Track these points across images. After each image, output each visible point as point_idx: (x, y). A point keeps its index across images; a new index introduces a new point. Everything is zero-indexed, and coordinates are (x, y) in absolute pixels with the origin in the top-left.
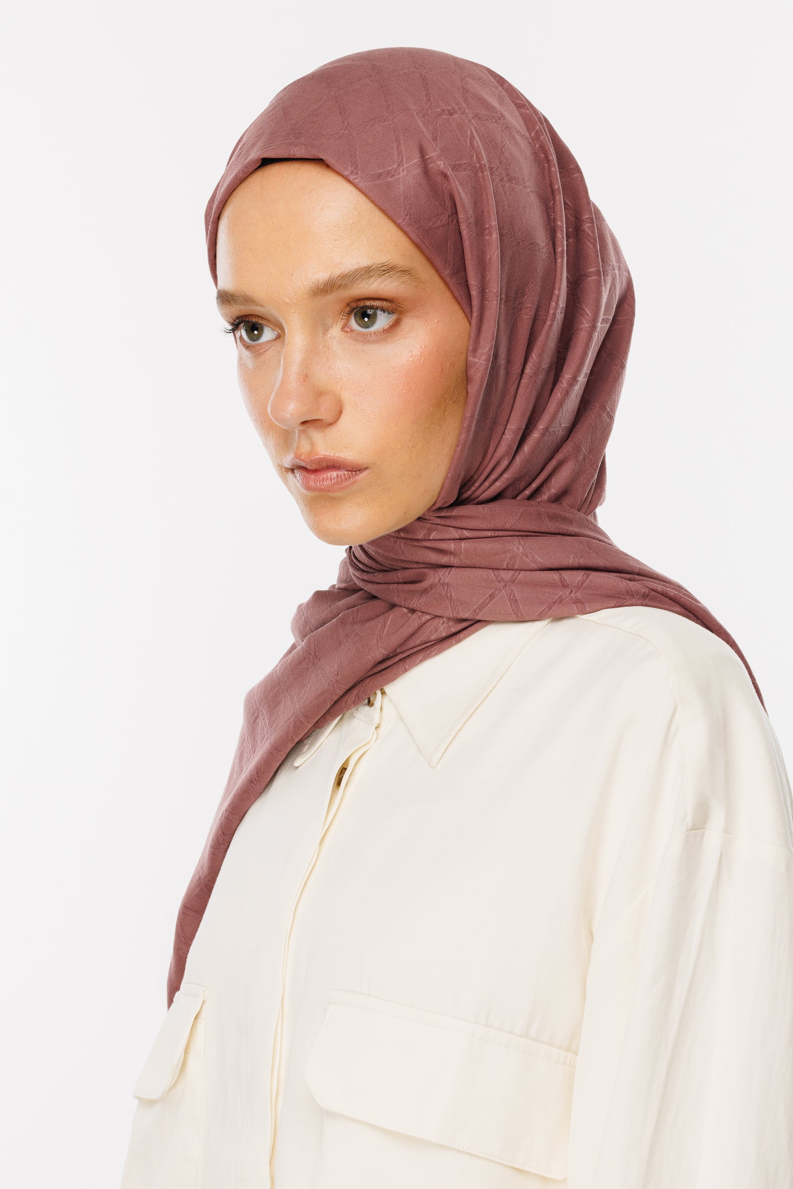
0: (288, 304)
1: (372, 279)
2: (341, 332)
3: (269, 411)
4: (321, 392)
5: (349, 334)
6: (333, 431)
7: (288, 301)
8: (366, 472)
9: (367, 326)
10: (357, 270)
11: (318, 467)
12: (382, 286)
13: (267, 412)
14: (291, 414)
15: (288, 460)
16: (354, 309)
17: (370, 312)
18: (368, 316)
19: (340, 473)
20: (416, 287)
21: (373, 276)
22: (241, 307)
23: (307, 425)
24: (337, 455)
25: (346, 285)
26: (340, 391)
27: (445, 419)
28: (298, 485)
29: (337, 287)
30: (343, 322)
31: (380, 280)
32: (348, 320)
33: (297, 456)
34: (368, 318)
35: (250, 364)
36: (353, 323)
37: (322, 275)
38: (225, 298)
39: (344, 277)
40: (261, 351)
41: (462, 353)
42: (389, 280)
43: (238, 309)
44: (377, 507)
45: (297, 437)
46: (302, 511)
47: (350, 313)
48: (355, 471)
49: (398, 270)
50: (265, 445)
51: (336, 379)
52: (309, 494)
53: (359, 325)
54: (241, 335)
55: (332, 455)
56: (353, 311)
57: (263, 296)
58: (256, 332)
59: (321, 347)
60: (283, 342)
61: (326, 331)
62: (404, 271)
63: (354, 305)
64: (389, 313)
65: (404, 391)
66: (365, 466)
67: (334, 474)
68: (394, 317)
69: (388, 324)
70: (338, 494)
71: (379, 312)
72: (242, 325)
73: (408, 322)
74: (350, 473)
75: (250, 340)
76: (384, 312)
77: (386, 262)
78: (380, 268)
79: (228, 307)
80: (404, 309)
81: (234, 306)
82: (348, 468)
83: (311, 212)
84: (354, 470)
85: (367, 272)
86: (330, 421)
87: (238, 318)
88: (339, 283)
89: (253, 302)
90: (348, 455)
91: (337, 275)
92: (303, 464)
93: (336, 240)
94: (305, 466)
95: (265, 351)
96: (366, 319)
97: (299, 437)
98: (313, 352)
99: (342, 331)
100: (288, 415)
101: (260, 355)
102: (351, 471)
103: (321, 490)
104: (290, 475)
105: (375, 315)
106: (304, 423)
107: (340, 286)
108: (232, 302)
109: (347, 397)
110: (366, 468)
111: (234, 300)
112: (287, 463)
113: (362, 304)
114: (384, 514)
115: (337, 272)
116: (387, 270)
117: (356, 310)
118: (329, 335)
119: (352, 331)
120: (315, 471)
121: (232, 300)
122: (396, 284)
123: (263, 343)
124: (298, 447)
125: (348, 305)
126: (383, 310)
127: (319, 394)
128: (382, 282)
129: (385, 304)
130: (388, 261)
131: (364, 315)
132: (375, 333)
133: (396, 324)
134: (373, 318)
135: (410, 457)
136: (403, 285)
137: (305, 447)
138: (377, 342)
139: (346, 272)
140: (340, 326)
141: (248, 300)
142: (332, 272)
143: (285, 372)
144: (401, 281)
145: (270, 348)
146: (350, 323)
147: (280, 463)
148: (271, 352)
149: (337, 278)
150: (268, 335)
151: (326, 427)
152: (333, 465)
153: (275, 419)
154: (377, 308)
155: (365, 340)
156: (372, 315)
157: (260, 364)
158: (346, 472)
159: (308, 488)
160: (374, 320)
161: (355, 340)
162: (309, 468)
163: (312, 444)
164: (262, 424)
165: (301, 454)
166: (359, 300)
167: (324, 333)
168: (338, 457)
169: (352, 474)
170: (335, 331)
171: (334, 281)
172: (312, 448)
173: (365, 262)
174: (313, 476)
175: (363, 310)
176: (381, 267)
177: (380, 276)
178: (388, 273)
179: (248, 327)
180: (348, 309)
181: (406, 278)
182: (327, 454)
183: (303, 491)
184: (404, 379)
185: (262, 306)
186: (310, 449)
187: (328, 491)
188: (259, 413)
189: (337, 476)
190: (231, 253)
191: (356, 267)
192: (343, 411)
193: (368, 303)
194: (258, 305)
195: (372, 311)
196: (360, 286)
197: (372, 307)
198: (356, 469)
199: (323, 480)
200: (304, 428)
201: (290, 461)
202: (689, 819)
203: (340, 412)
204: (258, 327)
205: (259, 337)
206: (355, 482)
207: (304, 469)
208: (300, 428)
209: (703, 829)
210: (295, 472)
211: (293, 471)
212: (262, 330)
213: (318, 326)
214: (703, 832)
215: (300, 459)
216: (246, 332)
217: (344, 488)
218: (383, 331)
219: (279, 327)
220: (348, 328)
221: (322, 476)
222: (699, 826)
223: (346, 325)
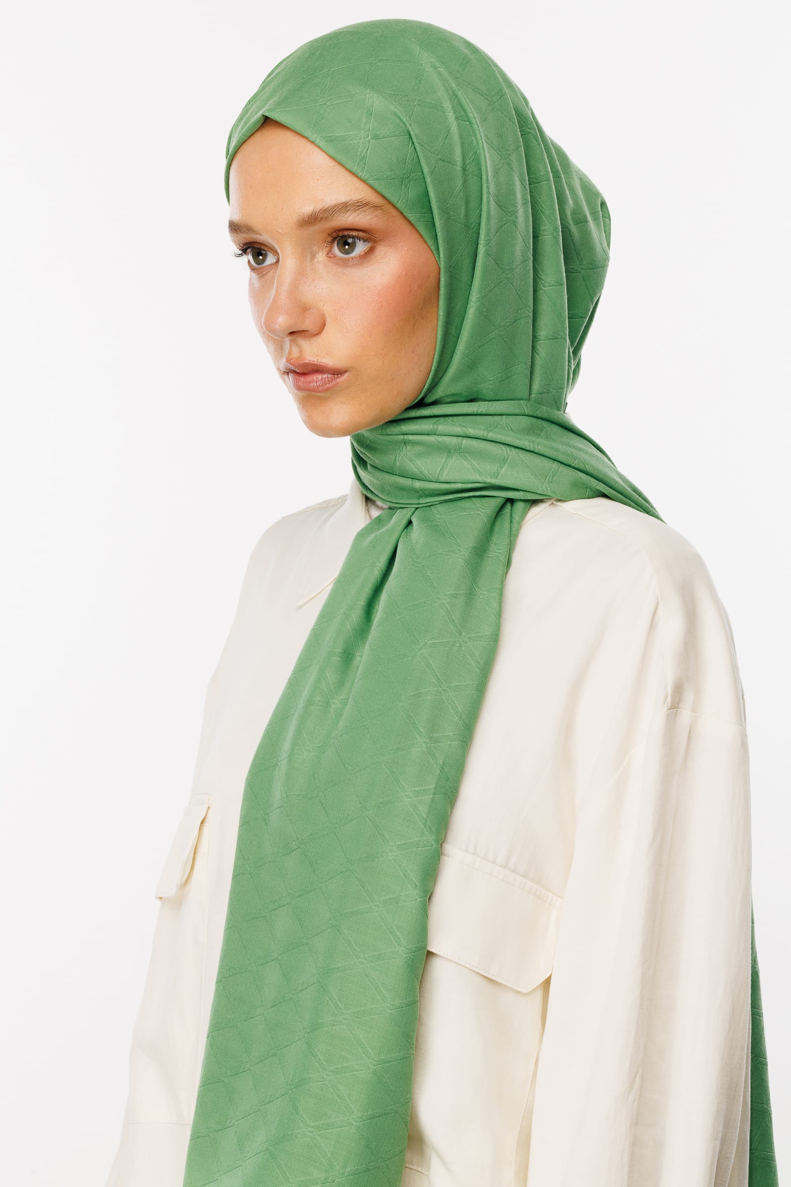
0: (280, 233)
1: (348, 214)
2: (325, 257)
4: (307, 308)
5: (332, 259)
6: (318, 340)
7: (280, 231)
8: (346, 375)
9: (347, 253)
10: (335, 205)
11: (305, 372)
12: (357, 219)
14: (280, 326)
16: (335, 238)
17: (350, 241)
18: (348, 244)
19: (325, 376)
20: (388, 220)
21: (349, 210)
22: (245, 235)
23: (296, 335)
24: (320, 360)
25: (327, 218)
26: (323, 307)
28: (293, 387)
29: (319, 219)
30: (327, 249)
31: (355, 214)
32: (332, 247)
33: (289, 361)
35: (257, 284)
36: (336, 250)
37: (308, 209)
38: (234, 227)
39: (325, 211)
40: (263, 273)
41: (429, 277)
42: (363, 214)
43: (244, 237)
45: (288, 345)
46: (298, 407)
48: (337, 375)
49: (372, 205)
51: (320, 296)
52: (301, 394)
53: (341, 252)
54: (249, 259)
55: (316, 360)
56: (334, 240)
58: (261, 257)
59: (308, 269)
60: (280, 266)
61: (313, 256)
62: (376, 207)
63: (335, 235)
64: (364, 242)
65: (377, 308)
66: (345, 370)
67: (320, 376)
68: (369, 245)
69: (364, 251)
70: (323, 394)
71: (357, 241)
72: (249, 250)
73: (381, 250)
74: (332, 375)
75: (257, 264)
76: (361, 241)
77: (361, 199)
80: (378, 239)
81: (240, 234)
82: (331, 372)
83: (299, 156)
85: (344, 207)
86: (316, 333)
87: (244, 244)
88: (321, 216)
89: (253, 231)
90: (328, 361)
91: (319, 210)
92: (293, 368)
94: (295, 369)
95: (268, 272)
96: (347, 247)
97: (290, 345)
98: (301, 274)
99: (327, 257)
100: (277, 327)
101: (263, 275)
102: (334, 374)
103: (309, 390)
105: (354, 243)
106: (292, 333)
107: (322, 218)
108: (239, 231)
109: (328, 309)
110: (346, 372)
113: (341, 234)
114: (363, 411)
115: (319, 206)
116: (360, 205)
117: (338, 239)
118: (316, 260)
119: (335, 256)
120: (304, 374)
121: (239, 229)
122: (369, 217)
123: (265, 267)
124: (290, 353)
125: (330, 235)
126: (359, 238)
127: (304, 309)
128: (357, 216)
129: (361, 234)
130: (363, 198)
131: (346, 243)
132: (353, 258)
133: (371, 251)
134: (352, 246)
136: (375, 219)
137: (295, 353)
138: (354, 266)
139: (327, 207)
140: (325, 253)
141: (249, 229)
142: (315, 207)
143: (277, 291)
144: (374, 215)
145: (271, 270)
146: (333, 250)
148: (272, 274)
150: (270, 259)
151: (312, 337)
152: (318, 369)
153: (269, 331)
154: (353, 237)
155: (345, 263)
156: (352, 243)
158: (329, 375)
159: (299, 388)
161: (336, 264)
162: (298, 371)
163: (301, 351)
165: (291, 359)
166: (340, 230)
167: (311, 258)
168: (320, 362)
169: (334, 377)
170: (321, 256)
171: (317, 214)
172: (301, 354)
173: (343, 198)
174: (302, 379)
175: (344, 239)
176: (356, 203)
177: (355, 210)
178: (362, 208)
179: (254, 252)
180: (330, 239)
181: (378, 212)
182: (312, 359)
183: (296, 391)
185: (260, 234)
186: (299, 355)
187: (315, 391)
189: (322, 378)
191: (335, 202)
192: (327, 324)
193: (346, 233)
196: (339, 218)
197: (350, 237)
198: (337, 373)
199: (310, 382)
200: (292, 338)
201: (284, 365)
202: (669, 700)
203: (324, 325)
204: (263, 252)
205: (263, 261)
206: (337, 383)
207: (294, 372)
208: (289, 338)
209: (677, 708)
210: (290, 374)
211: (288, 373)
212: (265, 256)
213: (306, 252)
214: (677, 711)
215: (290, 364)
216: (253, 257)
217: (328, 389)
218: (360, 257)
219: (275, 253)
220: (331, 254)
221: (309, 378)
222: (675, 706)
223: (330, 251)
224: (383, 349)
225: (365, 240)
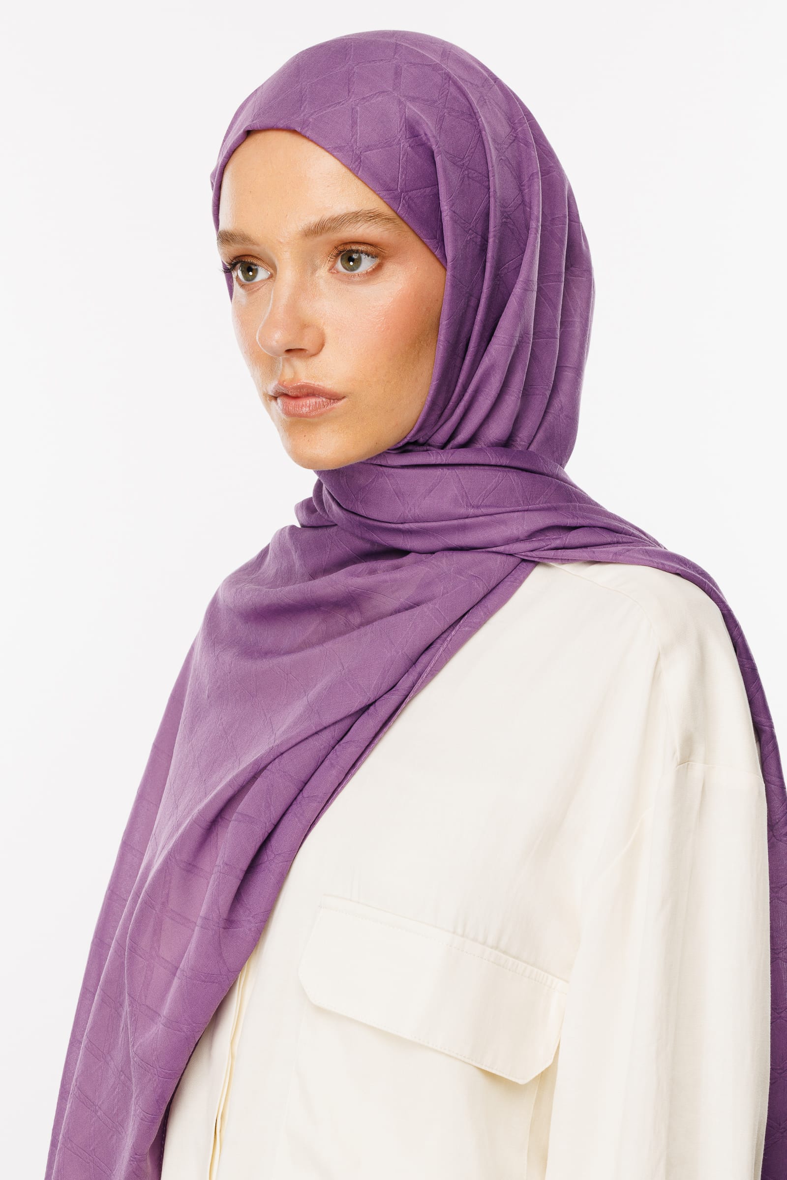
0: (281, 243)
1: (359, 224)
2: (327, 273)
3: (257, 338)
4: (305, 325)
5: (335, 276)
6: (315, 361)
7: (282, 241)
8: (343, 401)
9: (352, 269)
10: (346, 215)
11: (299, 395)
12: (368, 231)
13: (255, 340)
14: (277, 342)
15: (271, 388)
16: (341, 252)
17: (355, 256)
18: (353, 260)
19: (320, 400)
20: (399, 235)
21: (360, 220)
22: (239, 247)
23: (291, 354)
24: (317, 383)
25: (335, 228)
26: (323, 325)
27: (419, 360)
28: (280, 412)
29: (327, 229)
30: (331, 263)
31: (366, 225)
32: (335, 262)
33: (281, 383)
34: (353, 262)
35: (244, 302)
36: (339, 266)
37: (313, 219)
38: (225, 238)
39: (334, 220)
40: (255, 289)
41: (437, 300)
42: (374, 226)
43: (236, 249)
44: (350, 434)
45: (281, 365)
47: (337, 256)
48: (334, 400)
49: (383, 217)
50: (253, 376)
51: (321, 314)
52: (288, 419)
53: (345, 268)
54: (238, 275)
55: (313, 383)
56: (340, 253)
57: (259, 236)
58: (251, 273)
59: (308, 285)
60: (274, 281)
61: (314, 270)
62: (388, 219)
63: (341, 248)
64: (372, 257)
65: (383, 329)
66: (343, 396)
67: (312, 401)
68: (377, 261)
69: (372, 267)
70: (316, 420)
71: (363, 256)
72: (239, 265)
73: (390, 267)
74: (329, 400)
75: (245, 280)
76: (368, 256)
77: (373, 209)
78: (367, 215)
79: (227, 246)
80: (387, 255)
81: (233, 245)
82: (327, 396)
84: (333, 398)
85: (355, 217)
86: (313, 353)
87: (235, 258)
88: (329, 226)
89: (250, 241)
90: (329, 384)
91: (327, 219)
92: (285, 391)
93: (328, 186)
94: (287, 392)
95: (259, 290)
96: (351, 263)
97: (283, 365)
98: (302, 288)
99: (329, 272)
100: (274, 343)
101: (253, 292)
102: (330, 399)
103: (301, 416)
104: (273, 403)
105: (360, 259)
106: (289, 351)
107: (329, 229)
108: (231, 242)
109: (328, 331)
110: (344, 397)
111: (233, 240)
112: (271, 392)
113: (348, 248)
114: (357, 441)
115: (328, 215)
116: (372, 216)
117: (342, 254)
118: (317, 275)
119: (338, 272)
120: (296, 398)
121: (231, 239)
122: (381, 230)
123: (257, 282)
124: (282, 375)
125: (336, 248)
126: (368, 254)
127: (305, 327)
128: (368, 228)
129: (369, 249)
130: (374, 209)
131: (351, 259)
132: (358, 275)
133: (379, 267)
134: (358, 262)
135: (385, 392)
136: (386, 232)
137: (288, 374)
138: (360, 283)
139: (336, 216)
140: (328, 268)
141: (245, 239)
142: (323, 215)
143: (274, 305)
144: (385, 227)
145: (263, 286)
146: (336, 265)
147: (265, 390)
148: (263, 290)
149: (327, 220)
150: (262, 274)
151: (308, 357)
152: (311, 392)
153: (262, 346)
154: (362, 252)
155: (349, 281)
156: (357, 259)
157: (253, 301)
158: (324, 400)
159: (288, 414)
160: (359, 264)
161: (340, 280)
162: (290, 394)
163: (295, 373)
164: (251, 355)
165: (284, 381)
166: (346, 244)
167: (312, 273)
168: (318, 385)
170: (323, 272)
171: (324, 224)
172: (294, 376)
173: (353, 208)
174: (293, 402)
175: (349, 254)
176: (368, 213)
177: (366, 221)
178: (373, 219)
179: (244, 268)
180: (336, 252)
181: (390, 226)
182: (308, 381)
183: (283, 416)
184: (383, 318)
185: (258, 245)
186: (292, 376)
187: (307, 417)
188: (249, 345)
189: (316, 402)
190: (233, 195)
191: (345, 211)
192: (326, 345)
193: (354, 247)
194: (254, 244)
195: (357, 255)
196: (347, 229)
197: (357, 252)
198: (334, 397)
199: (303, 406)
200: (287, 357)
201: (274, 388)
202: (678, 754)
203: (322, 345)
204: (253, 267)
205: (254, 277)
206: (333, 408)
207: (286, 395)
208: (285, 357)
209: (688, 761)
210: (278, 399)
211: (276, 398)
212: (255, 272)
213: (308, 266)
214: (688, 764)
215: (283, 386)
216: (242, 273)
217: (321, 414)
218: (367, 273)
219: (272, 266)
220: (334, 269)
221: (301, 402)
222: (686, 759)
223: (332, 268)
224: (385, 375)
225: (374, 256)
